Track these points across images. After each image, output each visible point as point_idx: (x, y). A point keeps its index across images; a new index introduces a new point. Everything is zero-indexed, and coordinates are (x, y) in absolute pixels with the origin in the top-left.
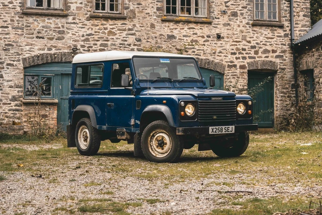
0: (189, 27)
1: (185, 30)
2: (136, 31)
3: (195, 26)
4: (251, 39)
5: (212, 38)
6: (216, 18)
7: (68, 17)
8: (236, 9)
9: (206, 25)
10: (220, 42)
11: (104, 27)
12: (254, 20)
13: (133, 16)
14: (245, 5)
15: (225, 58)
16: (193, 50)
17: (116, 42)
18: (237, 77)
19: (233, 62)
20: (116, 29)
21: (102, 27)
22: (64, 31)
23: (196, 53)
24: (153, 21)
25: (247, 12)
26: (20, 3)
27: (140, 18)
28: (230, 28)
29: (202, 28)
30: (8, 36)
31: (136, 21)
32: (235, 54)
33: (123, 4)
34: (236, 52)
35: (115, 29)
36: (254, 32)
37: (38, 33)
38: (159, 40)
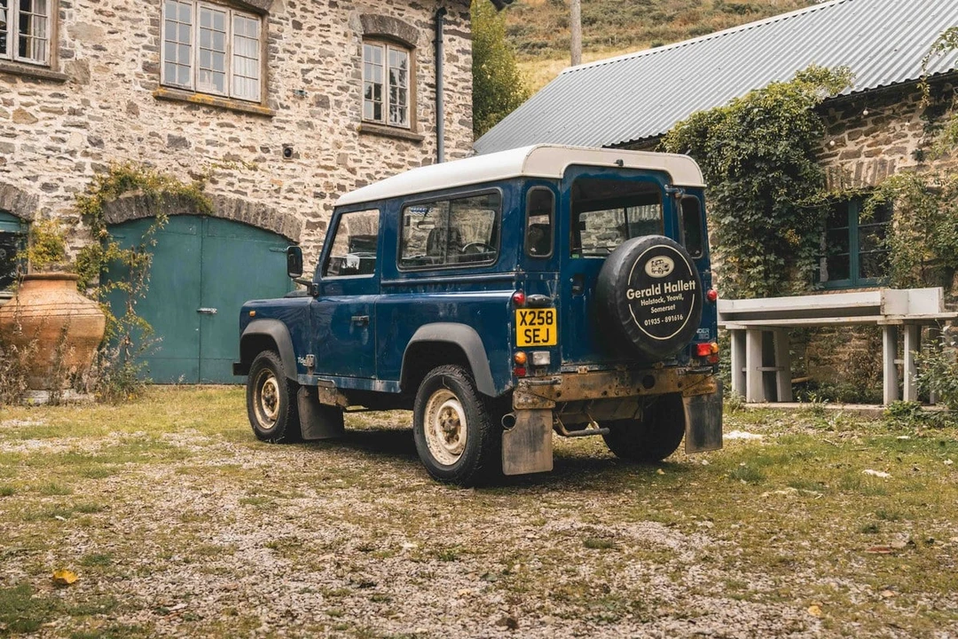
0: (221, 121)
1: (211, 127)
2: (90, 117)
3: (235, 120)
4: (357, 165)
5: (272, 153)
6: (281, 105)
8: (327, 89)
9: (260, 121)
10: (291, 164)
11: (2, 99)
12: (362, 122)
13: (83, 78)
14: (345, 84)
15: (301, 203)
16: (229, 179)
17: (35, 143)
19: (319, 216)
20: (37, 107)
23: (235, 188)
24: (133, 97)
25: (349, 101)
27: (101, 85)
28: (312, 134)
29: (250, 126)
31: (89, 91)
32: (322, 196)
33: (57, 43)
34: (325, 192)
35: (33, 108)
36: (363, 149)
38: (148, 148)
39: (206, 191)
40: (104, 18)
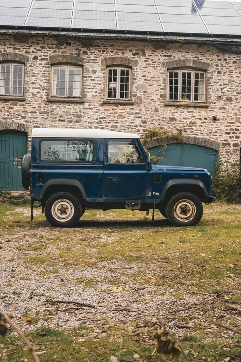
0: (189, 110)
1: (185, 113)
2: (142, 114)
3: (194, 110)
5: (208, 120)
6: (212, 102)
7: (85, 103)
8: (232, 94)
9: (204, 109)
10: (216, 123)
11: (115, 112)
13: (140, 102)
14: (239, 91)
15: (220, 137)
16: (191, 130)
17: (125, 124)
18: (231, 154)
19: (228, 141)
20: (125, 113)
21: (113, 111)
22: (81, 115)
23: (194, 133)
24: (157, 106)
26: (46, 92)
27: (146, 104)
28: (225, 111)
29: (200, 111)
30: (35, 120)
31: (142, 106)
32: (229, 133)
33: (132, 92)
37: (60, 116)
38: (162, 122)
39: (183, 135)
40: (147, 82)
